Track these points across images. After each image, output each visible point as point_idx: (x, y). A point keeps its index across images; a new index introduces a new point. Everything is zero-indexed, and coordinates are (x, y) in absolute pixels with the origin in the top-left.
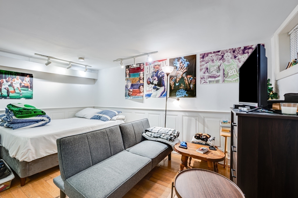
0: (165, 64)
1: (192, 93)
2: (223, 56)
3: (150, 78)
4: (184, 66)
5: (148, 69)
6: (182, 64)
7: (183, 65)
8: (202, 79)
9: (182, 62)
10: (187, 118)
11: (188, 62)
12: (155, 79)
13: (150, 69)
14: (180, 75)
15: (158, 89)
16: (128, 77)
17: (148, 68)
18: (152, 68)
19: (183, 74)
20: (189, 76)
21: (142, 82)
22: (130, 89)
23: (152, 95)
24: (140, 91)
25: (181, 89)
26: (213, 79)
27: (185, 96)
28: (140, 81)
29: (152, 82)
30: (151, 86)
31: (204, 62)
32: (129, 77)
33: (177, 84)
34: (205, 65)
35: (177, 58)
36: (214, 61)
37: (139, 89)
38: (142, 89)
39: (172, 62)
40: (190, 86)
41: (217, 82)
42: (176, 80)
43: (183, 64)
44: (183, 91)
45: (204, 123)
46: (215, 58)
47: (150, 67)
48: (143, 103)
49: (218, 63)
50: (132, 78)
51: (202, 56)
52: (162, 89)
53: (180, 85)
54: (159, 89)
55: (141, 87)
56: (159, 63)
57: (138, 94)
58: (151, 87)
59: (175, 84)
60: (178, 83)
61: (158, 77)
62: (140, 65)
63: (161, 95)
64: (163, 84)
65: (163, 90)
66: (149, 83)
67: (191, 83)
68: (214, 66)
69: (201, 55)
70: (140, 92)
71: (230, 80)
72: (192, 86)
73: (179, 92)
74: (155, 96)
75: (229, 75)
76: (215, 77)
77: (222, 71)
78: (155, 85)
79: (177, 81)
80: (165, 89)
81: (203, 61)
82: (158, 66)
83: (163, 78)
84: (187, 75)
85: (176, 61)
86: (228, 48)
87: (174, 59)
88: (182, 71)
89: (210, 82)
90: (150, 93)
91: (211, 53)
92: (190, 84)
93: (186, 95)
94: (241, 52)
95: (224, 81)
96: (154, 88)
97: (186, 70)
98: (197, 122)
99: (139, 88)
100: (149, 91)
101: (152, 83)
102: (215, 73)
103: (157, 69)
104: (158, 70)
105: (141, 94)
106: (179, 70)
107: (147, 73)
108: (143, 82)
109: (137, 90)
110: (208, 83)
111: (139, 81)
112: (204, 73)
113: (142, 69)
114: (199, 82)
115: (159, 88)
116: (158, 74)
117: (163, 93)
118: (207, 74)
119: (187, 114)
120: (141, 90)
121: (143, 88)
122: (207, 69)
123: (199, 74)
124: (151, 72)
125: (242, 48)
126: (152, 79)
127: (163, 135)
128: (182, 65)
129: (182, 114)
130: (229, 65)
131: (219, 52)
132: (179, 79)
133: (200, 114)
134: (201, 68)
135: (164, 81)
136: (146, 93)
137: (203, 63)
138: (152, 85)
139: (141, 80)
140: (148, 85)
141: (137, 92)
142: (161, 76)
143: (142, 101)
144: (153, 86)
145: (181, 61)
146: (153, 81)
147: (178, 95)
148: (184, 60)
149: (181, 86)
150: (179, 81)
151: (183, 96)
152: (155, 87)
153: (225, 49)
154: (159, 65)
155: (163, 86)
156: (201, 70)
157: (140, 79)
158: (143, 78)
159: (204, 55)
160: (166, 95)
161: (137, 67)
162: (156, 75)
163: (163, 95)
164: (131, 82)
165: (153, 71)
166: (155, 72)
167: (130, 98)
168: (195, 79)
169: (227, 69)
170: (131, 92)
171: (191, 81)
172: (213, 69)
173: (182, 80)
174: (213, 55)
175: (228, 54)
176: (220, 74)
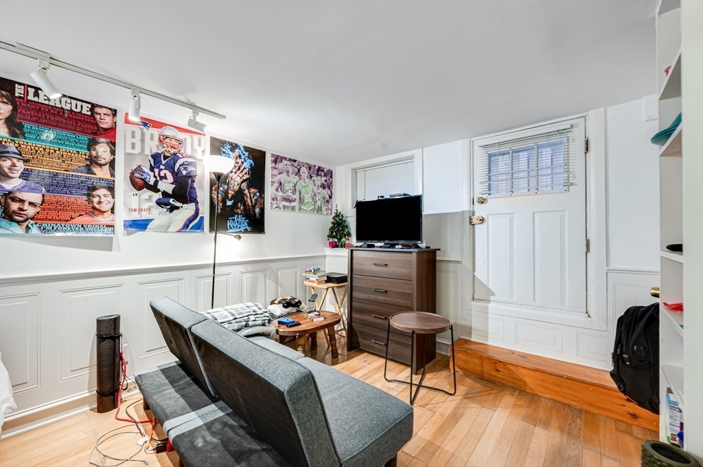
0: (200, 145)
1: (257, 224)
2: (299, 170)
3: (146, 169)
4: (245, 165)
5: (133, 137)
6: (239, 160)
7: (242, 163)
8: (274, 200)
9: (240, 156)
10: (249, 275)
11: (252, 162)
12: (165, 177)
13: (143, 140)
14: (236, 183)
15: (173, 208)
17: (133, 133)
18: (152, 139)
19: (242, 182)
20: (253, 190)
21: (108, 176)
22: (19, 190)
23: (151, 225)
24: (94, 208)
25: (238, 214)
26: (287, 204)
27: (246, 231)
28: (96, 170)
29: (152, 183)
30: (150, 197)
31: (276, 170)
32: (14, 134)
33: (229, 203)
34: (278, 176)
35: (231, 144)
36: (290, 173)
37: (89, 199)
38: (103, 199)
39: (218, 146)
40: (254, 211)
41: (293, 208)
42: (226, 193)
43: (243, 160)
44: (240, 219)
45: (276, 282)
46: (290, 169)
47: (143, 134)
48: (111, 250)
49: (294, 179)
50: (39, 143)
51: (273, 159)
52: (187, 210)
53: (235, 206)
54: (178, 208)
55: (102, 192)
56: (181, 136)
57: (85, 219)
58: (149, 200)
59: (224, 201)
60: (231, 200)
61: (176, 174)
62: (92, 110)
63: (186, 226)
64: (191, 197)
65: (193, 212)
66: (139, 184)
67: (256, 204)
68: (289, 182)
69: (273, 155)
71: (306, 208)
72: (257, 210)
73: (234, 220)
74: (165, 229)
75: (306, 201)
76: (290, 201)
77: (298, 193)
78: (165, 194)
79: (230, 196)
80: (197, 211)
81: (275, 168)
82: (173, 142)
83: (193, 181)
84: (249, 187)
85: (227, 149)
86: (305, 161)
87: (223, 143)
88: (241, 175)
89: (284, 207)
90: (145, 216)
91: (286, 159)
92: (254, 207)
93: (248, 227)
94: (315, 172)
95: (300, 209)
96: (159, 203)
97: (246, 177)
98: (267, 280)
99: (89, 195)
100: (140, 210)
101: (154, 188)
102: (289, 193)
103: (173, 151)
104: (175, 154)
105: (103, 219)
106: (234, 171)
107: (129, 150)
108: (113, 175)
109: (71, 200)
110: (282, 209)
111: (88, 167)
112: (277, 190)
113: (105, 130)
114: (270, 204)
115: (178, 204)
116: (174, 164)
117: (191, 220)
118: (280, 194)
119: (249, 267)
120: (100, 202)
121: (110, 198)
122: (281, 184)
123: (270, 190)
124: (148, 152)
125: (317, 167)
126: (152, 174)
128: (240, 163)
129: (241, 268)
130: (305, 187)
131: (295, 161)
132: (233, 193)
133: (272, 265)
134: (273, 180)
135: (194, 188)
136: (121, 216)
137: (276, 172)
138: (151, 193)
139: (101, 165)
140: (137, 192)
141: (74, 207)
142: (184, 173)
143: (107, 245)
144: (159, 196)
145: (237, 152)
146: (156, 182)
147: (231, 228)
148: (245, 153)
149: (238, 208)
150: (233, 196)
151: (242, 229)
152: (165, 200)
153: (302, 161)
154: (180, 142)
155: (191, 202)
156: (273, 182)
157: (93, 161)
158: (113, 161)
159: (277, 159)
160: (199, 227)
161: (71, 111)
162: (170, 167)
163: (192, 224)
164: (26, 161)
165: (155, 151)
166: (165, 158)
167: (18, 230)
168: (264, 198)
169: (303, 191)
170: (31, 204)
171: (256, 200)
172: (288, 187)
173: (239, 195)
174: (288, 163)
175: (304, 170)
176: (296, 196)
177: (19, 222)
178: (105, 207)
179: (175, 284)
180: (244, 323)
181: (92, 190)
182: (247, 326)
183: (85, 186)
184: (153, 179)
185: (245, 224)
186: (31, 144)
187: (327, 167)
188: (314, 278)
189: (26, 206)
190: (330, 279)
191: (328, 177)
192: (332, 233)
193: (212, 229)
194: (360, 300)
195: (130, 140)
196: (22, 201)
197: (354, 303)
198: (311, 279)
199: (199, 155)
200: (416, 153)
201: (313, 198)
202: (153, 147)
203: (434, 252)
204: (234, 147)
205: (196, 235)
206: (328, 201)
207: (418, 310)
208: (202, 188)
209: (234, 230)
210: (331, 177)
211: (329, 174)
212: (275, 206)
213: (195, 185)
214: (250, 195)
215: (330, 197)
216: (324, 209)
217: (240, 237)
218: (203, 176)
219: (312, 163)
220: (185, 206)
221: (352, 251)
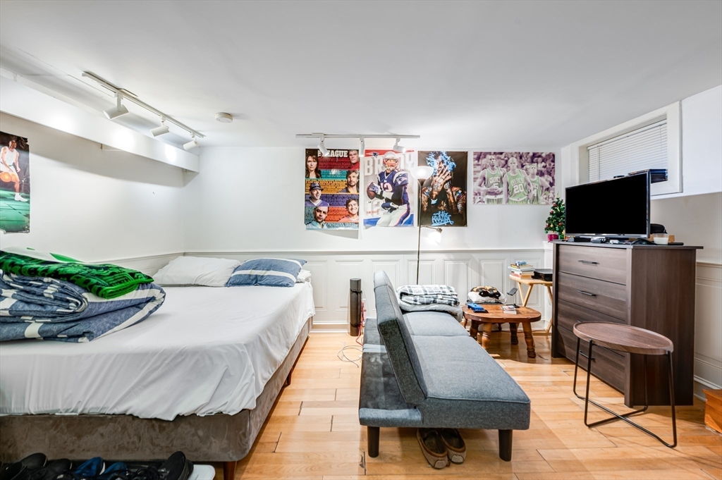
0: (410, 160)
1: (459, 218)
2: (507, 162)
3: (376, 185)
4: (447, 168)
5: (368, 164)
6: (442, 165)
7: (445, 166)
8: (476, 195)
9: (443, 162)
10: (451, 263)
11: (454, 163)
12: (387, 188)
13: (374, 166)
14: (439, 185)
15: (392, 209)
16: (313, 176)
17: (368, 161)
18: (379, 163)
19: (445, 183)
20: (455, 189)
21: (356, 193)
22: (320, 206)
23: (379, 222)
24: (349, 212)
25: (441, 210)
26: (492, 197)
27: (448, 225)
28: (350, 189)
29: (379, 193)
30: (378, 203)
31: (479, 167)
32: (318, 177)
33: (433, 202)
34: (482, 172)
35: (435, 153)
36: (495, 167)
37: (347, 208)
38: (354, 207)
39: (424, 158)
40: (456, 207)
41: (499, 201)
42: (431, 194)
43: (445, 164)
44: (444, 214)
45: (480, 271)
46: (495, 162)
47: (374, 161)
48: (357, 238)
49: (500, 172)
50: (327, 180)
51: (476, 156)
52: (402, 210)
53: (438, 204)
54: (395, 209)
55: (353, 202)
56: (396, 156)
57: (345, 220)
58: (377, 205)
59: (429, 201)
60: (435, 199)
61: (394, 185)
62: (348, 154)
63: (401, 222)
64: (404, 200)
65: (406, 211)
66: (372, 195)
67: (458, 200)
68: (494, 176)
69: (475, 153)
70: (350, 215)
71: (516, 200)
72: (459, 206)
73: (438, 215)
74: (387, 224)
75: (515, 192)
76: (496, 194)
77: (505, 185)
78: (388, 200)
79: (434, 196)
80: (409, 209)
81: (478, 165)
82: (393, 162)
83: (406, 188)
84: (451, 187)
85: (431, 158)
86: (514, 151)
87: (428, 154)
88: (444, 177)
89: (489, 201)
90: (375, 216)
91: (490, 153)
92: (456, 203)
93: (450, 222)
94: (529, 160)
95: (508, 201)
96: (384, 207)
97: (449, 178)
98: (470, 269)
99: (347, 205)
100: (373, 212)
101: (381, 197)
102: (495, 186)
103: (392, 168)
104: (393, 170)
105: (353, 219)
106: (438, 174)
107: (367, 174)
108: (358, 192)
109: (340, 209)
110: (486, 203)
111: (347, 188)
112: (480, 185)
113: (354, 164)
114: (472, 199)
115: (395, 206)
116: (393, 178)
117: (404, 217)
118: (484, 188)
119: (452, 256)
120: (352, 209)
121: (357, 206)
122: (484, 179)
123: (472, 186)
124: (377, 173)
125: (531, 154)
126: (379, 187)
127: (440, 297)
128: (443, 167)
129: (444, 256)
130: (514, 178)
131: (501, 153)
132: (436, 193)
133: (474, 255)
134: (476, 176)
135: (406, 193)
136: (363, 217)
137: (479, 168)
138: (379, 200)
139: (352, 186)
141: (341, 213)
142: (399, 183)
143: (355, 235)
144: (383, 201)
145: (440, 158)
146: (382, 192)
147: (435, 222)
148: (447, 157)
149: (442, 205)
150: (437, 196)
151: (445, 223)
152: (387, 204)
153: (510, 151)
154: (396, 161)
155: (404, 203)
156: (475, 179)
157: (349, 185)
158: (358, 183)
159: (479, 157)
160: (410, 222)
161: (339, 157)
162: (390, 181)
163: (406, 220)
164: (322, 190)
165: (381, 171)
166: (387, 174)
167: (319, 226)
168: (466, 195)
169: (512, 182)
170: (324, 212)
171: (458, 197)
172: (493, 181)
173: (443, 195)
174: (493, 157)
175: (514, 162)
176: (504, 188)
177: (320, 223)
178: (354, 212)
179: (394, 263)
180: (432, 299)
181: (348, 202)
182: (434, 302)
183: (345, 200)
184: (380, 191)
185: (448, 219)
186: (323, 180)
187: (545, 151)
188: (518, 272)
189: (322, 214)
190: (537, 275)
191: (549, 162)
192: (550, 225)
194: (567, 302)
195: (367, 167)
196: (321, 211)
197: (560, 305)
198: (516, 273)
199: (409, 168)
201: (525, 188)
202: (380, 168)
203: (692, 250)
204: (437, 154)
205: (408, 228)
206: (548, 189)
208: (412, 193)
209: (438, 224)
210: (553, 161)
211: (552, 157)
212: (478, 200)
213: (407, 191)
214: (453, 193)
215: (552, 184)
216: (541, 198)
217: (440, 230)
218: (413, 183)
219: (523, 150)
220: (400, 207)
221: (558, 246)
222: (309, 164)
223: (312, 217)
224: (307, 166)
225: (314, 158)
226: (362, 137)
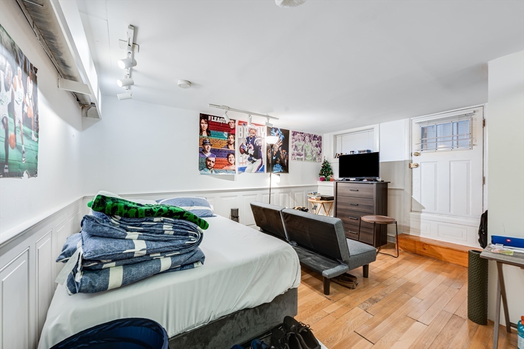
0: (263, 131)
2: (305, 138)
3: (245, 145)
4: (280, 138)
6: (278, 136)
8: (293, 155)
9: (278, 134)
10: (282, 194)
11: (283, 136)
12: (251, 148)
13: (243, 132)
14: (277, 148)
15: (254, 162)
16: (205, 134)
17: (240, 129)
18: (246, 131)
19: (279, 147)
20: (284, 151)
21: (233, 149)
22: (210, 157)
23: (246, 170)
24: (229, 162)
25: (277, 163)
26: (299, 157)
27: (281, 172)
28: (230, 147)
29: (246, 151)
32: (208, 135)
33: (274, 158)
34: (295, 142)
35: (275, 128)
36: (300, 140)
37: (228, 159)
39: (270, 131)
40: (284, 162)
41: (302, 159)
42: (273, 153)
43: (280, 136)
44: (279, 166)
45: (294, 198)
46: (300, 138)
47: (244, 129)
48: (234, 180)
49: (302, 143)
50: (215, 138)
52: (258, 162)
53: (276, 159)
54: (255, 161)
55: (231, 156)
56: (256, 127)
57: (227, 167)
58: (245, 158)
59: (272, 158)
61: (254, 146)
63: (258, 170)
64: (260, 156)
65: (260, 163)
66: (243, 152)
68: (300, 145)
69: (292, 131)
70: (230, 164)
71: (308, 159)
72: (286, 161)
73: (276, 166)
74: (251, 171)
75: (308, 155)
76: (301, 155)
77: (304, 151)
78: (251, 155)
80: (262, 162)
82: (254, 131)
84: (282, 150)
85: (273, 131)
87: (271, 129)
88: (279, 144)
89: (298, 158)
90: (244, 166)
91: (298, 132)
92: (284, 159)
94: (313, 138)
95: (305, 159)
96: (249, 160)
97: (281, 144)
98: (290, 197)
99: (228, 157)
100: (243, 163)
101: (247, 153)
102: (300, 151)
103: (253, 135)
105: (232, 167)
107: (239, 137)
108: (234, 148)
109: (223, 160)
110: (297, 160)
111: (227, 146)
112: (294, 150)
113: (232, 129)
115: (255, 160)
116: (254, 141)
117: (260, 167)
118: (296, 152)
119: (282, 190)
120: (231, 160)
121: (234, 158)
122: (296, 146)
124: (245, 137)
125: (313, 136)
129: (279, 191)
130: (307, 147)
131: (303, 133)
133: (292, 189)
135: (261, 152)
137: (294, 140)
138: (246, 155)
139: (231, 144)
140: (242, 155)
141: (224, 163)
142: (257, 145)
143: (232, 178)
144: (248, 156)
145: (277, 132)
146: (248, 150)
148: (280, 132)
149: (278, 160)
150: (275, 154)
151: (279, 171)
152: (251, 158)
154: (256, 131)
155: (260, 158)
156: (292, 146)
157: (229, 143)
158: (234, 142)
159: (294, 133)
160: (263, 170)
161: (223, 123)
162: (252, 143)
163: (260, 169)
164: (211, 145)
165: (248, 136)
166: (251, 138)
167: (209, 172)
168: (288, 155)
169: (307, 149)
170: (213, 162)
171: (285, 156)
172: (299, 148)
174: (300, 135)
175: (307, 138)
176: (303, 153)
177: (210, 169)
178: (232, 162)
179: (254, 197)
181: (229, 155)
183: (226, 154)
184: (247, 149)
185: (281, 169)
186: (212, 138)
187: (318, 135)
188: (314, 197)
189: (211, 163)
190: (322, 198)
191: (319, 140)
192: (322, 173)
193: (268, 171)
194: (341, 209)
195: (240, 132)
196: (210, 161)
197: (338, 211)
198: (312, 198)
199: (263, 136)
200: (376, 126)
201: (311, 153)
202: (247, 134)
203: (386, 183)
204: (276, 130)
205: (261, 174)
206: (319, 154)
207: (376, 214)
208: (264, 152)
209: (276, 171)
210: (321, 140)
211: (320, 138)
212: (293, 158)
213: (261, 150)
214: (283, 152)
215: (320, 152)
216: (317, 159)
218: (264, 145)
219: (311, 133)
220: (258, 160)
221: (337, 183)
222: (202, 125)
223: (204, 165)
224: (200, 126)
225: (205, 121)
226: (250, 114)
